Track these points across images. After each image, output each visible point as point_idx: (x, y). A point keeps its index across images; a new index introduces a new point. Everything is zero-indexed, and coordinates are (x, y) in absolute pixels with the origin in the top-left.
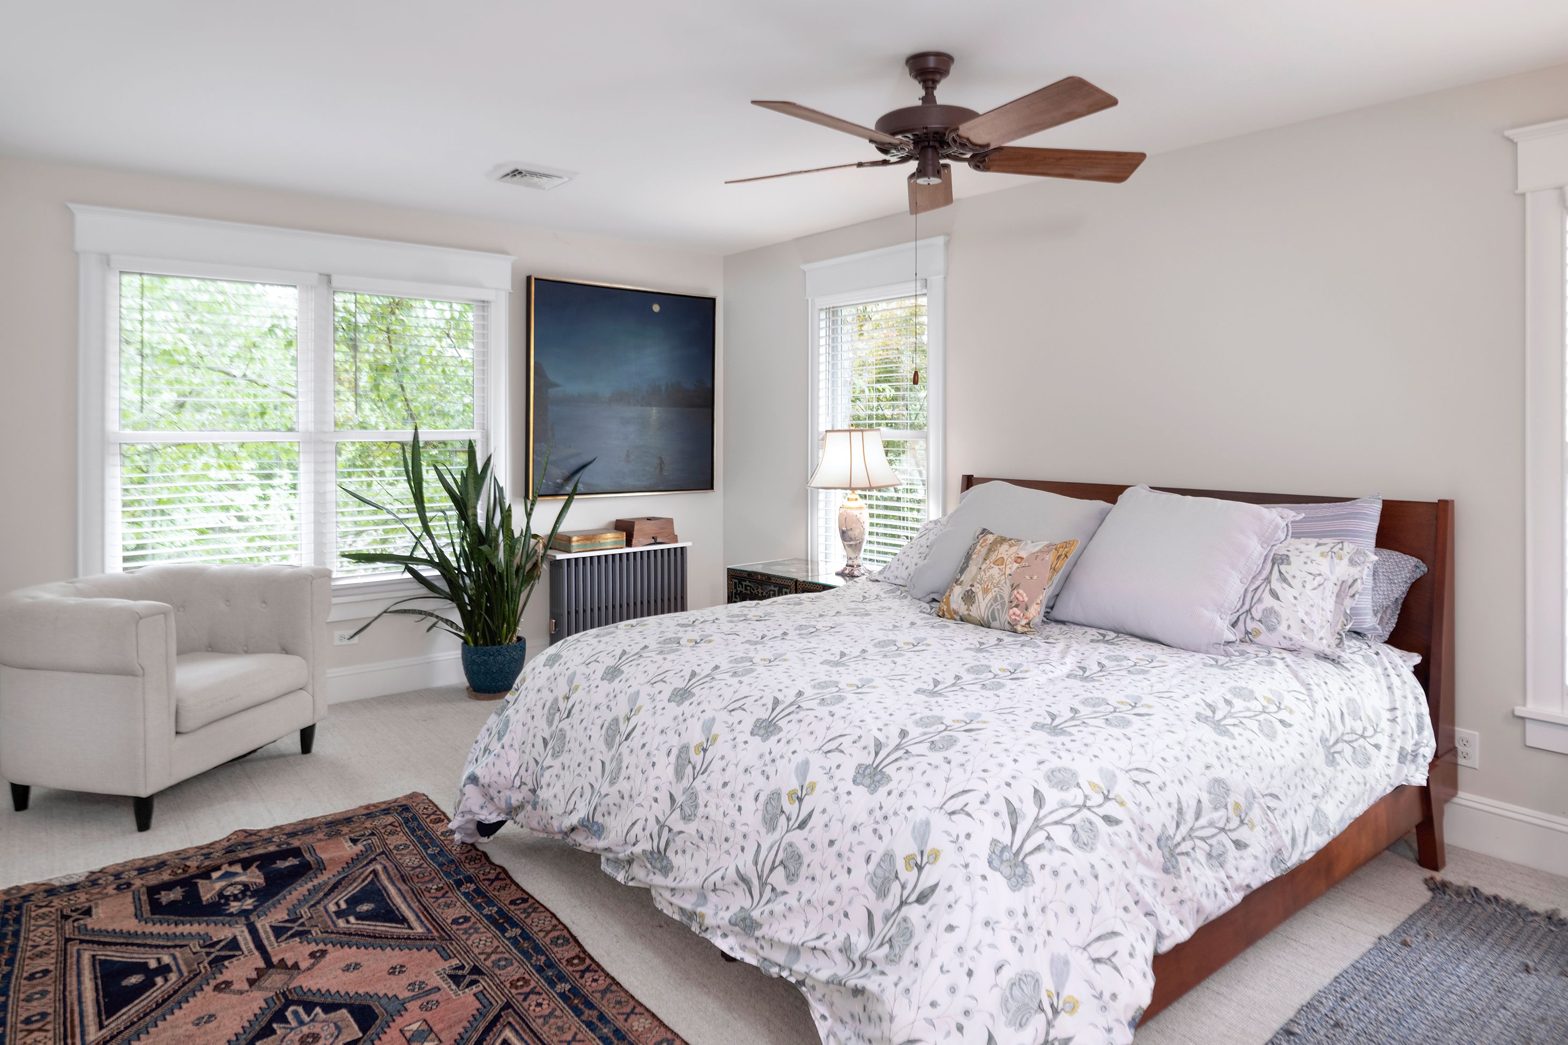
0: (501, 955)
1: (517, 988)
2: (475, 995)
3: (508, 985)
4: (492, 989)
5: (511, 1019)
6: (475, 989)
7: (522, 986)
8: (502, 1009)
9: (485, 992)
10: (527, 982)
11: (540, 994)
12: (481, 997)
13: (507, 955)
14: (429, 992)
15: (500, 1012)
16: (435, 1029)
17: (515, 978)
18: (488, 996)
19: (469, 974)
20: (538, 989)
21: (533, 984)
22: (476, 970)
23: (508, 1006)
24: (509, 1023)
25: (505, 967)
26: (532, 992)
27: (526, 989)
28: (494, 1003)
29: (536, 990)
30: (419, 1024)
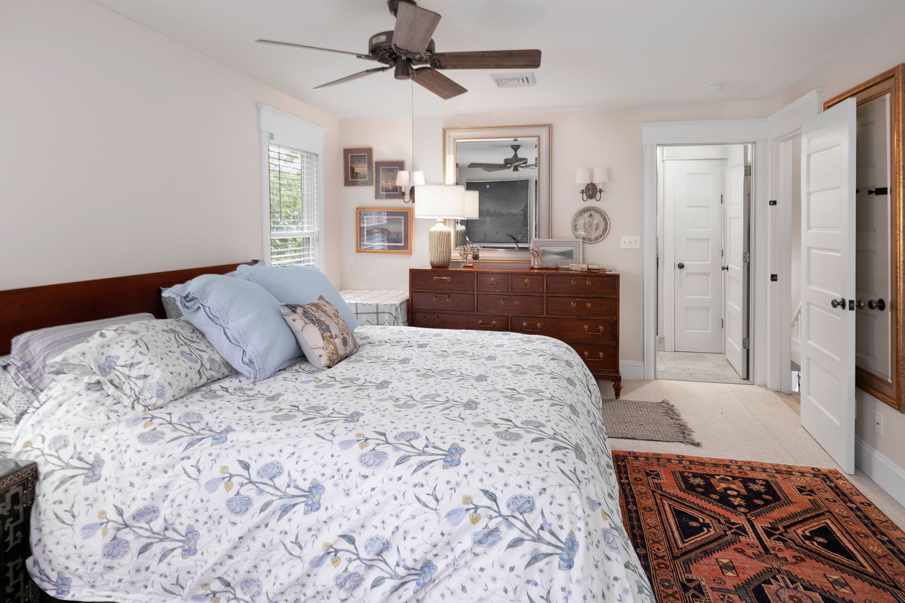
0: (665, 590)
1: (666, 565)
2: (691, 573)
3: (670, 569)
4: (680, 570)
5: (676, 550)
6: (690, 576)
7: (662, 564)
8: (678, 557)
9: (685, 571)
10: (658, 565)
11: (655, 555)
12: (688, 570)
13: (662, 588)
14: (719, 590)
15: (680, 557)
16: (718, 567)
17: (663, 570)
18: (684, 568)
19: (690, 588)
20: (654, 557)
21: (655, 562)
22: (685, 589)
23: (675, 558)
24: (678, 549)
25: (666, 580)
26: (658, 557)
27: (661, 561)
28: (682, 563)
29: (655, 557)
30: (727, 574)
